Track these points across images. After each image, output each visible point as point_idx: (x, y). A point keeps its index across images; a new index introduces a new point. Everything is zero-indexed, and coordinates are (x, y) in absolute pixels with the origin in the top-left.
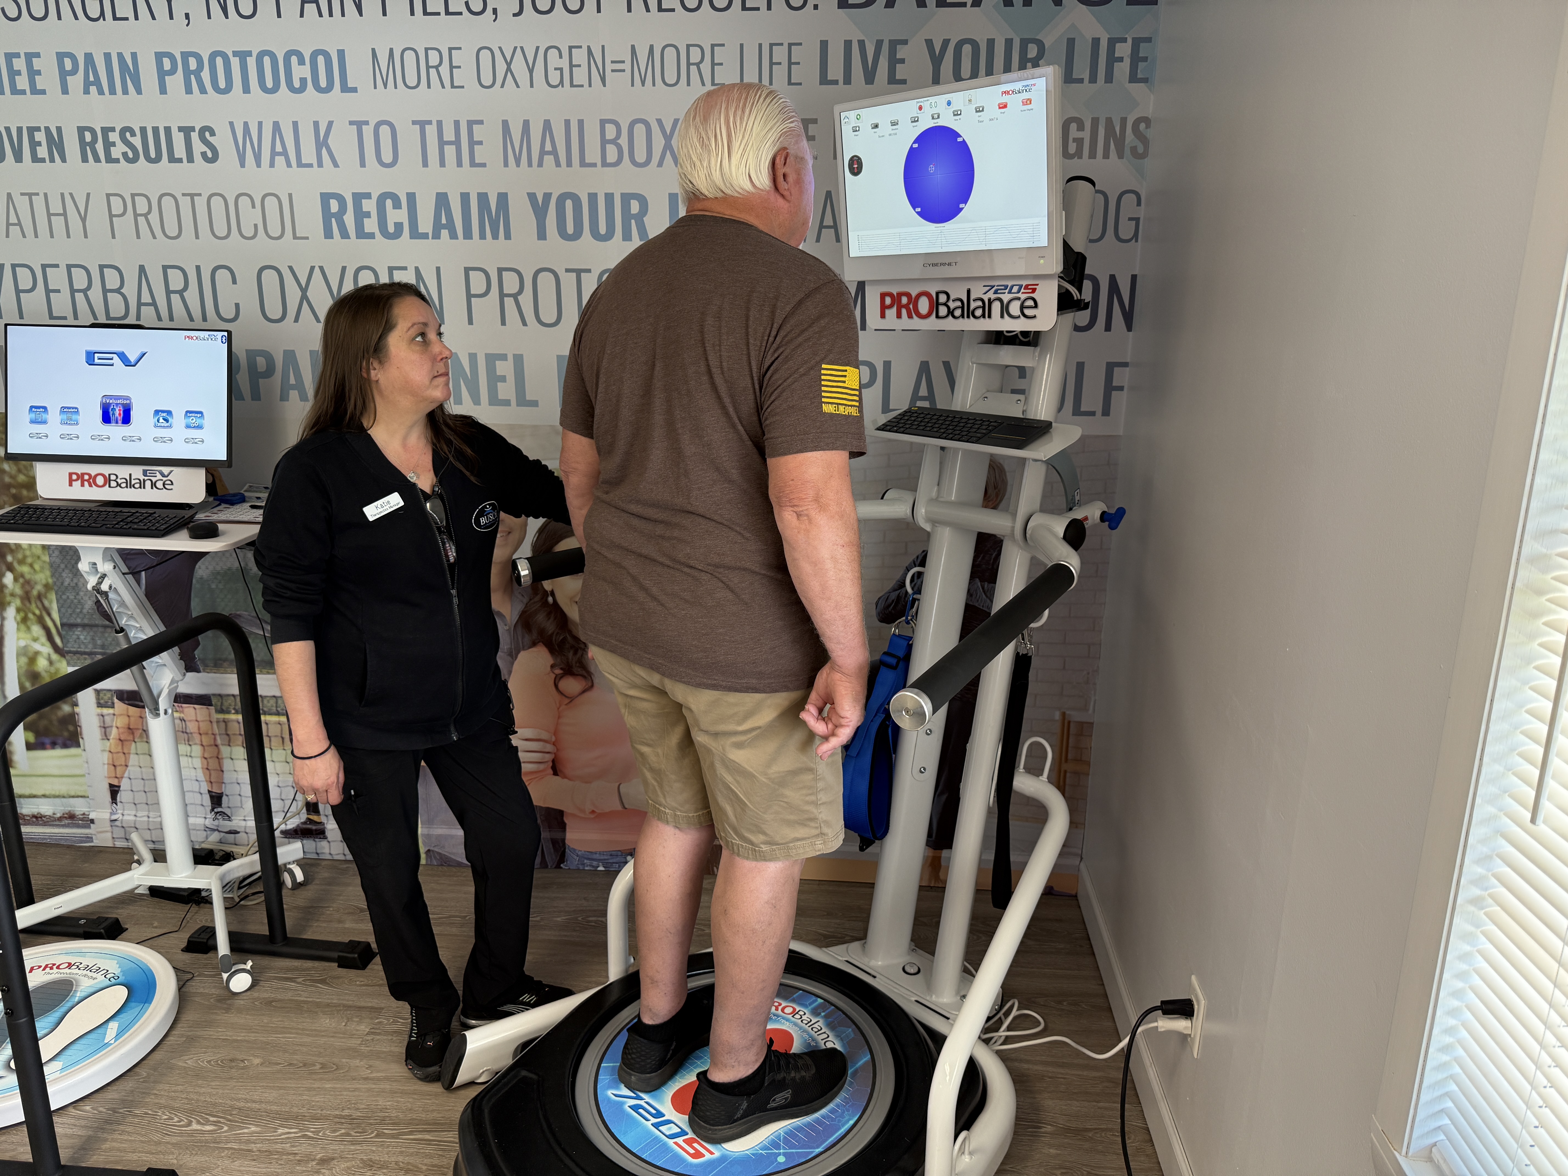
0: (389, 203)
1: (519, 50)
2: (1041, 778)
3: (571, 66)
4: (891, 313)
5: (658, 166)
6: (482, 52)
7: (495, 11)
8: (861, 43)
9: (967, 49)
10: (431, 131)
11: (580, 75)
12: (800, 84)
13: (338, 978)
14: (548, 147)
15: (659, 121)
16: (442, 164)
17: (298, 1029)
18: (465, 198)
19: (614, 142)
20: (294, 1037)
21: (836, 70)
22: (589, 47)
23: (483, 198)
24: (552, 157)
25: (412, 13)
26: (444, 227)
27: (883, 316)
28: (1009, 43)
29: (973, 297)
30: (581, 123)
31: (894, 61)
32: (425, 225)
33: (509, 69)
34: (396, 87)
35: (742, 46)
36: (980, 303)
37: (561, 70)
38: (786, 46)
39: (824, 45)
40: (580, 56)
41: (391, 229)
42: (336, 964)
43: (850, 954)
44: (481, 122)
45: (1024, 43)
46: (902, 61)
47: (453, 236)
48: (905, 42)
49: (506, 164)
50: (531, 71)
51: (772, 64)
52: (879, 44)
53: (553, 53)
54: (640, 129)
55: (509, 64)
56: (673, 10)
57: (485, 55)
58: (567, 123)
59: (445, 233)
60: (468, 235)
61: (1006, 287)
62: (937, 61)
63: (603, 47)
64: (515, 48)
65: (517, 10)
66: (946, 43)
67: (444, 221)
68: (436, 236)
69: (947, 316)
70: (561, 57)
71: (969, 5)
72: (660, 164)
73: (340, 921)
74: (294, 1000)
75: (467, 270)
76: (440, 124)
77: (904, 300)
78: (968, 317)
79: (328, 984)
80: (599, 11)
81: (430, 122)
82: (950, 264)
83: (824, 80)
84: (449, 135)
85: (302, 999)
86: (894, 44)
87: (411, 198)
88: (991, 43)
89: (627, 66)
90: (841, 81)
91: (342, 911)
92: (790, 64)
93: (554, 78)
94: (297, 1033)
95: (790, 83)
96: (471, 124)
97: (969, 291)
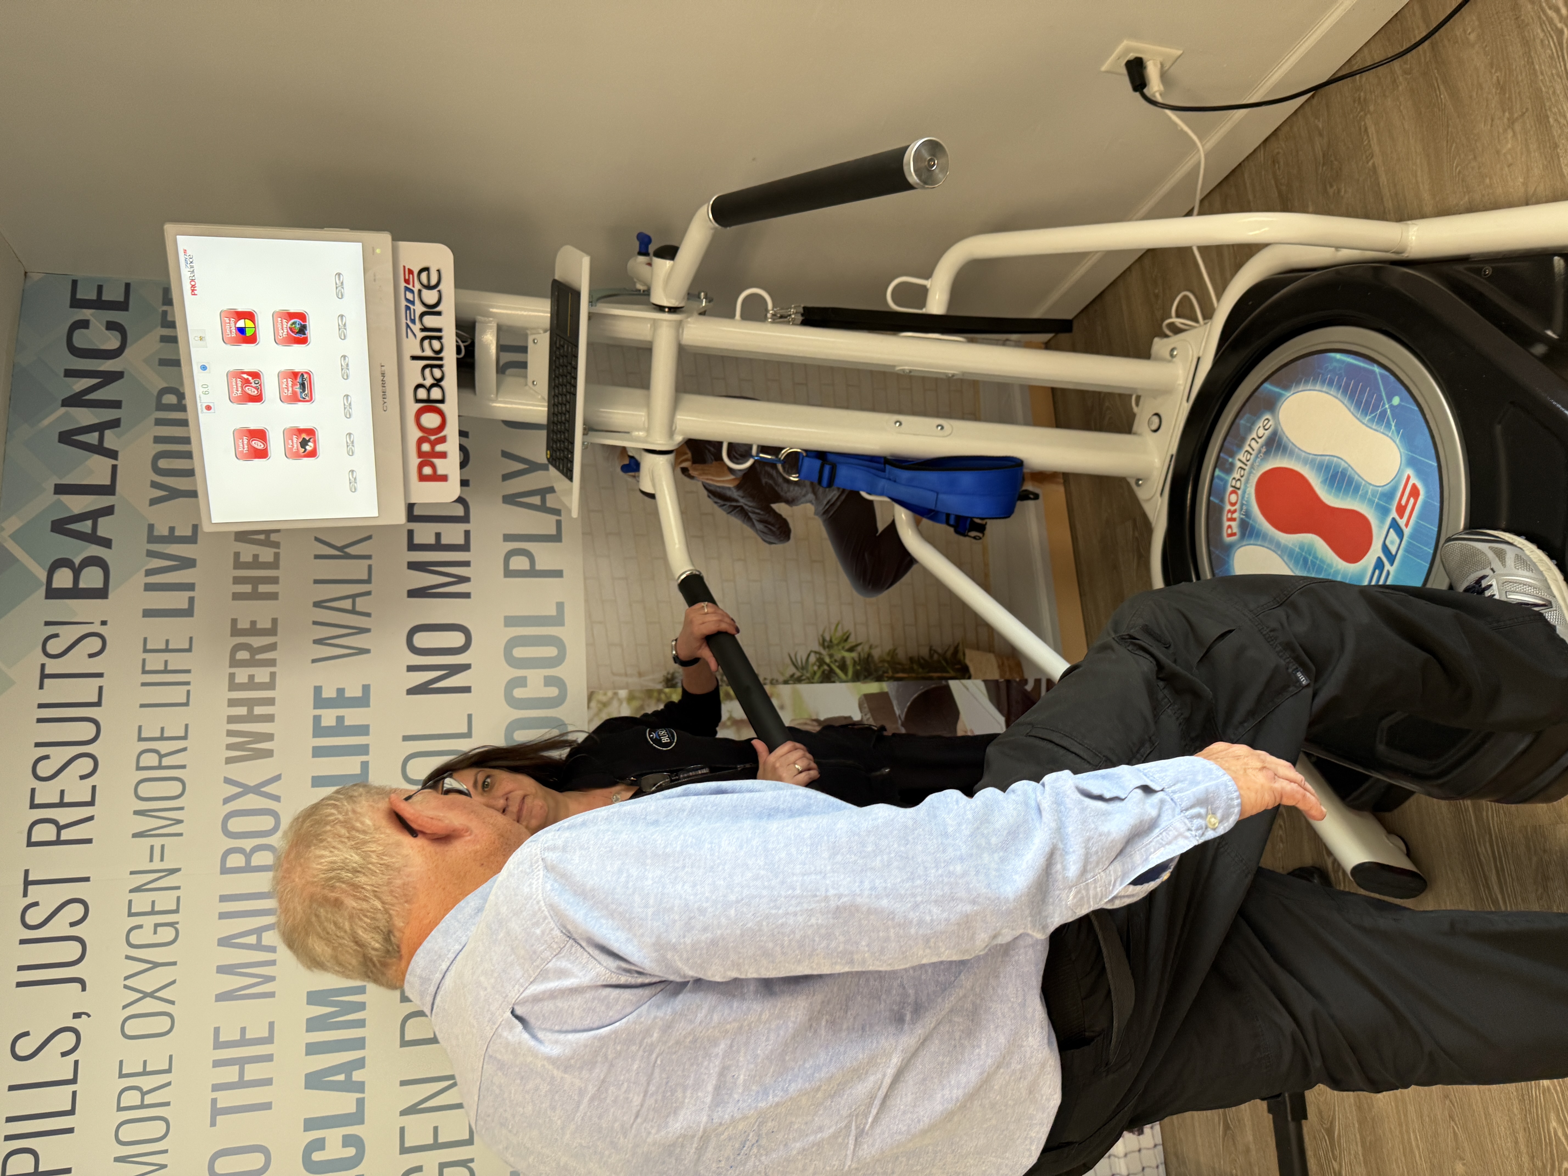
0: (317, 1156)
1: (128, 983)
2: (928, 286)
3: (153, 912)
4: (442, 466)
5: (279, 801)
6: (128, 1032)
7: (77, 1016)
8: (149, 573)
9: (163, 464)
10: (226, 1099)
11: (165, 901)
12: (191, 639)
13: (1320, 1112)
14: (252, 940)
15: (226, 801)
16: (268, 1082)
17: (1401, 1132)
18: (312, 1049)
19: (248, 856)
20: (1414, 1132)
21: (179, 600)
22: (131, 891)
23: (313, 1025)
24: (264, 934)
25: (70, 1131)
26: (349, 1076)
27: (444, 478)
28: (159, 422)
29: (419, 353)
30: (223, 898)
31: (172, 538)
32: (344, 1103)
33: (151, 995)
34: (166, 1151)
35: (142, 706)
36: (426, 342)
37: (156, 926)
38: (146, 655)
39: (148, 613)
40: (142, 902)
41: (351, 1152)
42: (1303, 1121)
43: (1153, 493)
44: (217, 1030)
45: (160, 407)
46: (172, 529)
47: (360, 1063)
48: (151, 527)
49: (272, 995)
50: (156, 965)
51: (166, 671)
52: (151, 554)
53: (135, 938)
54: (235, 825)
55: (146, 995)
56: (94, 788)
57: (132, 1028)
58: (223, 916)
59: (357, 1076)
60: (359, 1044)
61: (408, 308)
62: (174, 494)
63: (132, 873)
64: (126, 987)
65: (78, 986)
66: (155, 485)
67: (341, 1077)
68: (360, 1087)
69: (441, 387)
70: (140, 927)
71: (114, 462)
72: (277, 798)
73: (1248, 1151)
74: (1364, 1159)
75: (404, 1043)
76: (216, 1088)
77: (426, 447)
78: (441, 359)
79: (1331, 1123)
80: (87, 879)
81: (214, 1101)
82: (383, 375)
83: (188, 612)
84: (231, 1074)
85: (1360, 1148)
86: (152, 538)
87: (310, 1124)
88: (158, 440)
89: (157, 842)
90: (191, 594)
91: (1233, 1155)
92: (167, 650)
93: (166, 934)
94: (1408, 1132)
95: (189, 650)
96: (218, 1045)
97: (414, 358)
